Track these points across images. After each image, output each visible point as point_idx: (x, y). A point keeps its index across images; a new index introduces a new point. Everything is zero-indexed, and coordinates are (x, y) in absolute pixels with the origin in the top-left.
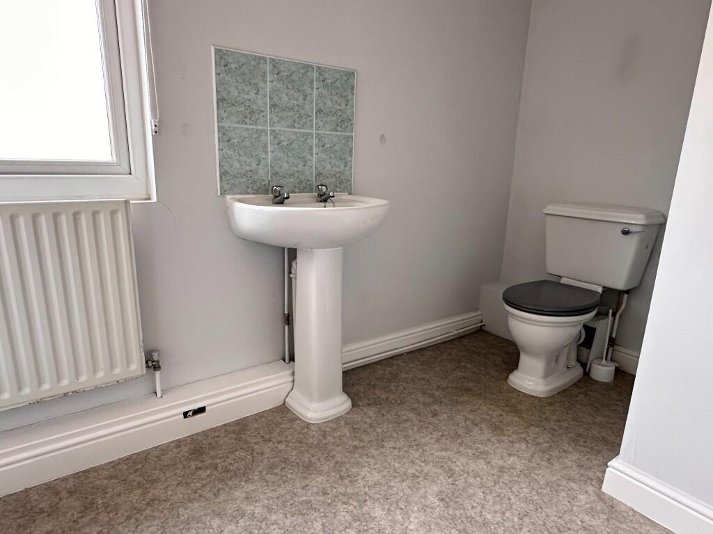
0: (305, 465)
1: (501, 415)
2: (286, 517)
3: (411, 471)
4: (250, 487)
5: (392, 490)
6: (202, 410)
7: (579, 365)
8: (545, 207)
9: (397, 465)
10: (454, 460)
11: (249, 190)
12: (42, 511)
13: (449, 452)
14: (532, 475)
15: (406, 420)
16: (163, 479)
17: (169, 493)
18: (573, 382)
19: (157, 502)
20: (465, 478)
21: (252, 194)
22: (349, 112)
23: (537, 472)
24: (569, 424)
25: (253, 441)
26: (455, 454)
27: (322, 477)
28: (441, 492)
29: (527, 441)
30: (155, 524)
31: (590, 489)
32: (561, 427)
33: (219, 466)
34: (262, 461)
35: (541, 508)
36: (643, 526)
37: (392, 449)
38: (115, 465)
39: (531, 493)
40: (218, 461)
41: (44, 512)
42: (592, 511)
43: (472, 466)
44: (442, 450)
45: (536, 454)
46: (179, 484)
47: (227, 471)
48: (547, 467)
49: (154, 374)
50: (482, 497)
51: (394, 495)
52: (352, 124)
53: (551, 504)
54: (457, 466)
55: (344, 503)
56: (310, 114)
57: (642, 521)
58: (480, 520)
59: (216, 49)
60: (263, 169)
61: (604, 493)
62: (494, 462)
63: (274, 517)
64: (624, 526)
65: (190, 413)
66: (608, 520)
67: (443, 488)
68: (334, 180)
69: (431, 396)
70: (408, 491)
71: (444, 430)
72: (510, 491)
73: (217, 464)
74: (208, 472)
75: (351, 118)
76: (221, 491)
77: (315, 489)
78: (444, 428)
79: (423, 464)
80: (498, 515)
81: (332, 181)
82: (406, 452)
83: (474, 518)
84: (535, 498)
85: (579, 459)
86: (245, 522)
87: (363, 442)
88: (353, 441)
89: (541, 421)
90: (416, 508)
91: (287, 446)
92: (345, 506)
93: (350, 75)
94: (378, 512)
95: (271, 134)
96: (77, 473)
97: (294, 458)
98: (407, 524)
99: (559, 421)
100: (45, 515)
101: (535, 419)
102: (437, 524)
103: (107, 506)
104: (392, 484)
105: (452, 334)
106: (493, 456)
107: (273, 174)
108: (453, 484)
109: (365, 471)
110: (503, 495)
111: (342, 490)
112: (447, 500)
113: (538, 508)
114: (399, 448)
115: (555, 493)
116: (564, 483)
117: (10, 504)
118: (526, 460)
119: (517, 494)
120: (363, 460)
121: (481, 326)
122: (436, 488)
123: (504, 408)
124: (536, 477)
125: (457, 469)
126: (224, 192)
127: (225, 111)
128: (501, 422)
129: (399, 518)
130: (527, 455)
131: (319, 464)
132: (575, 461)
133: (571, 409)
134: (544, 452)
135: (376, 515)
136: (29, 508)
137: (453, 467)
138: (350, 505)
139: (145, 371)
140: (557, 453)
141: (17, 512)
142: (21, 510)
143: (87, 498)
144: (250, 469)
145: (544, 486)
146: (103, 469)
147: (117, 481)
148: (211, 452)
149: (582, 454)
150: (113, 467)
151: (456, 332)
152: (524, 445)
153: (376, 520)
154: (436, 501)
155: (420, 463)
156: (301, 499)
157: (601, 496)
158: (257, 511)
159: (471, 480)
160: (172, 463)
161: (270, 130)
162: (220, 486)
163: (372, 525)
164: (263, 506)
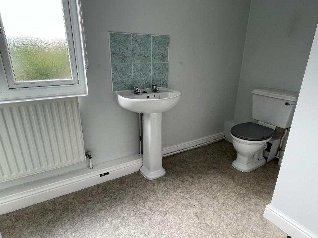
0: (145, 197)
1: (226, 180)
2: (136, 219)
3: (186, 203)
4: (124, 205)
5: (177, 210)
6: (107, 174)
7: (264, 158)
8: (253, 90)
9: (181, 200)
10: (204, 199)
11: (125, 89)
12: (50, 210)
13: (202, 195)
14: (235, 208)
15: (186, 180)
16: (92, 200)
17: (94, 206)
18: (260, 166)
19: (89, 209)
20: (207, 207)
21: (126, 90)
22: (166, 54)
23: (237, 206)
24: (255, 185)
25: (126, 186)
26: (205, 196)
27: (151, 203)
28: (197, 212)
29: (235, 193)
30: (89, 218)
31: (258, 215)
32: (251, 187)
33: (113, 196)
34: (129, 195)
35: (236, 222)
36: (278, 232)
37: (179, 193)
38: (75, 193)
39: (233, 215)
40: (112, 194)
41: (51, 211)
42: (257, 225)
43: (211, 202)
44: (200, 194)
45: (238, 199)
46: (98, 203)
47: (116, 199)
48: (242, 204)
49: (89, 160)
50: (213, 216)
51: (178, 212)
52: (167, 59)
53: (241, 221)
54: (204, 202)
55: (158, 214)
56: (149, 56)
57: (278, 230)
58: (211, 225)
59: (110, 33)
60: (130, 80)
61: (264, 217)
62: (220, 201)
63: (131, 218)
64: (270, 232)
65: (103, 175)
66: (263, 229)
67: (197, 211)
68: (160, 82)
69: (198, 170)
70: (183, 211)
71: (202, 186)
72: (224, 213)
73: (112, 195)
74: (109, 198)
75: (167, 56)
76: (113, 207)
77: (148, 208)
78: (201, 185)
79: (191, 200)
80: (218, 224)
81: (159, 82)
82: (184, 194)
83: (208, 224)
84: (234, 218)
85: (256, 202)
86: (121, 219)
87: (168, 189)
88: (165, 188)
89: (243, 184)
90: (185, 218)
91: (139, 189)
92: (158, 216)
93: (167, 38)
94: (171, 219)
95: (133, 66)
96: (62, 196)
97: (141, 194)
98: (181, 225)
99: (251, 184)
100: (51, 212)
101: (240, 183)
102: (193, 226)
103: (72, 210)
104: (178, 208)
105: (211, 142)
106: (220, 198)
107: (134, 82)
108: (202, 209)
109: (168, 202)
110: (221, 215)
111: (158, 209)
112: (198, 216)
113: (235, 222)
114: (182, 192)
115: (243, 216)
116: (248, 211)
117: (39, 207)
118: (233, 200)
119: (227, 215)
120: (168, 197)
121: (224, 138)
122: (194, 211)
123: (228, 177)
124: (236, 208)
125: (204, 203)
126: (114, 90)
127: (114, 58)
128: (226, 183)
129: (179, 222)
130: (234, 199)
131: (150, 197)
132: (254, 202)
133: (257, 179)
134: (241, 197)
135: (170, 220)
136: (45, 209)
137: (203, 202)
138: (160, 215)
139: (86, 159)
140: (247, 198)
141: (41, 210)
142: (43, 209)
143: (65, 206)
144: (124, 198)
145: (239, 213)
146: (71, 195)
147: (76, 200)
148: (110, 190)
149: (258, 199)
150: (75, 195)
151: (213, 141)
152: (233, 194)
153: (170, 222)
154: (194, 216)
155: (190, 199)
156: (142, 212)
157: (262, 219)
158: (125, 215)
159: (209, 208)
160: (96, 194)
161: (133, 64)
162: (113, 205)
163: (168, 224)
164: (128, 214)
